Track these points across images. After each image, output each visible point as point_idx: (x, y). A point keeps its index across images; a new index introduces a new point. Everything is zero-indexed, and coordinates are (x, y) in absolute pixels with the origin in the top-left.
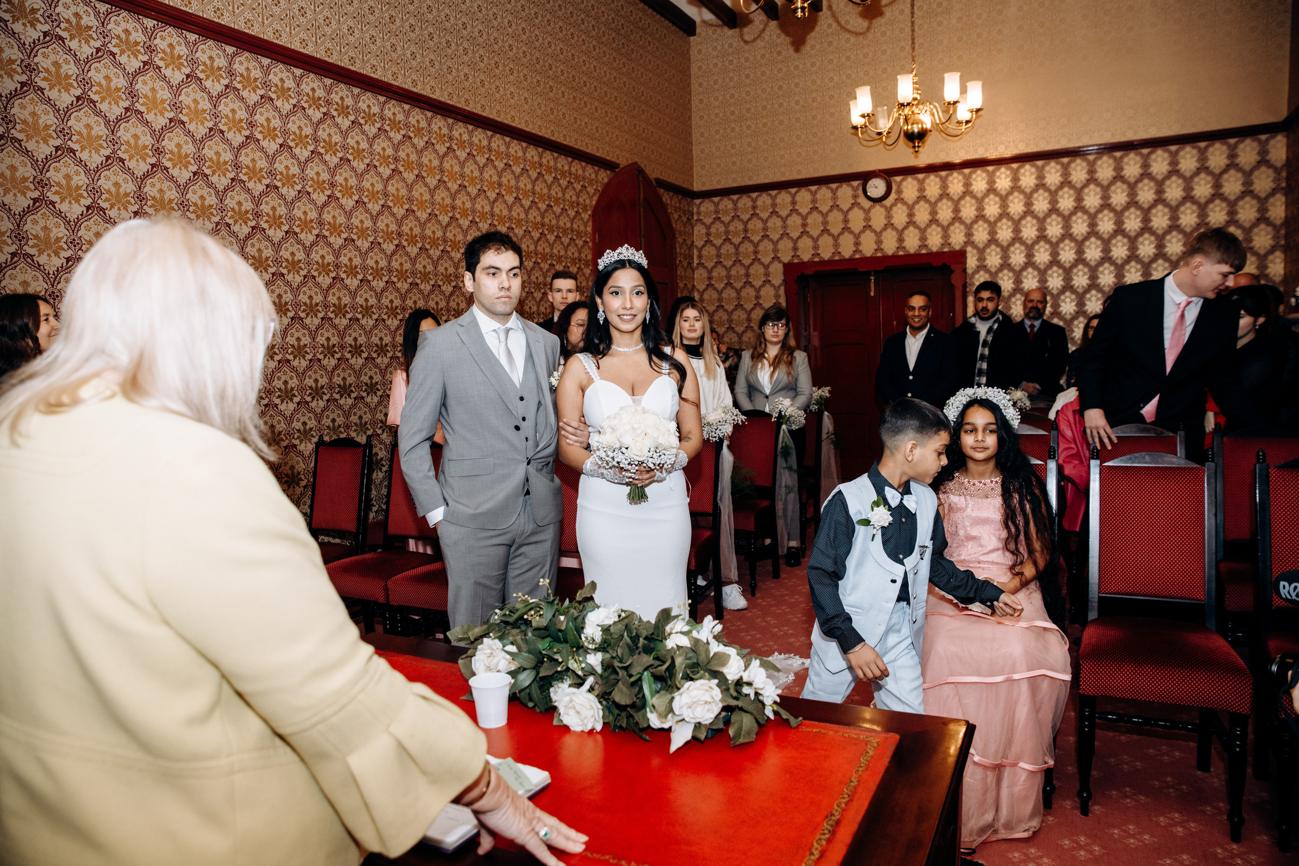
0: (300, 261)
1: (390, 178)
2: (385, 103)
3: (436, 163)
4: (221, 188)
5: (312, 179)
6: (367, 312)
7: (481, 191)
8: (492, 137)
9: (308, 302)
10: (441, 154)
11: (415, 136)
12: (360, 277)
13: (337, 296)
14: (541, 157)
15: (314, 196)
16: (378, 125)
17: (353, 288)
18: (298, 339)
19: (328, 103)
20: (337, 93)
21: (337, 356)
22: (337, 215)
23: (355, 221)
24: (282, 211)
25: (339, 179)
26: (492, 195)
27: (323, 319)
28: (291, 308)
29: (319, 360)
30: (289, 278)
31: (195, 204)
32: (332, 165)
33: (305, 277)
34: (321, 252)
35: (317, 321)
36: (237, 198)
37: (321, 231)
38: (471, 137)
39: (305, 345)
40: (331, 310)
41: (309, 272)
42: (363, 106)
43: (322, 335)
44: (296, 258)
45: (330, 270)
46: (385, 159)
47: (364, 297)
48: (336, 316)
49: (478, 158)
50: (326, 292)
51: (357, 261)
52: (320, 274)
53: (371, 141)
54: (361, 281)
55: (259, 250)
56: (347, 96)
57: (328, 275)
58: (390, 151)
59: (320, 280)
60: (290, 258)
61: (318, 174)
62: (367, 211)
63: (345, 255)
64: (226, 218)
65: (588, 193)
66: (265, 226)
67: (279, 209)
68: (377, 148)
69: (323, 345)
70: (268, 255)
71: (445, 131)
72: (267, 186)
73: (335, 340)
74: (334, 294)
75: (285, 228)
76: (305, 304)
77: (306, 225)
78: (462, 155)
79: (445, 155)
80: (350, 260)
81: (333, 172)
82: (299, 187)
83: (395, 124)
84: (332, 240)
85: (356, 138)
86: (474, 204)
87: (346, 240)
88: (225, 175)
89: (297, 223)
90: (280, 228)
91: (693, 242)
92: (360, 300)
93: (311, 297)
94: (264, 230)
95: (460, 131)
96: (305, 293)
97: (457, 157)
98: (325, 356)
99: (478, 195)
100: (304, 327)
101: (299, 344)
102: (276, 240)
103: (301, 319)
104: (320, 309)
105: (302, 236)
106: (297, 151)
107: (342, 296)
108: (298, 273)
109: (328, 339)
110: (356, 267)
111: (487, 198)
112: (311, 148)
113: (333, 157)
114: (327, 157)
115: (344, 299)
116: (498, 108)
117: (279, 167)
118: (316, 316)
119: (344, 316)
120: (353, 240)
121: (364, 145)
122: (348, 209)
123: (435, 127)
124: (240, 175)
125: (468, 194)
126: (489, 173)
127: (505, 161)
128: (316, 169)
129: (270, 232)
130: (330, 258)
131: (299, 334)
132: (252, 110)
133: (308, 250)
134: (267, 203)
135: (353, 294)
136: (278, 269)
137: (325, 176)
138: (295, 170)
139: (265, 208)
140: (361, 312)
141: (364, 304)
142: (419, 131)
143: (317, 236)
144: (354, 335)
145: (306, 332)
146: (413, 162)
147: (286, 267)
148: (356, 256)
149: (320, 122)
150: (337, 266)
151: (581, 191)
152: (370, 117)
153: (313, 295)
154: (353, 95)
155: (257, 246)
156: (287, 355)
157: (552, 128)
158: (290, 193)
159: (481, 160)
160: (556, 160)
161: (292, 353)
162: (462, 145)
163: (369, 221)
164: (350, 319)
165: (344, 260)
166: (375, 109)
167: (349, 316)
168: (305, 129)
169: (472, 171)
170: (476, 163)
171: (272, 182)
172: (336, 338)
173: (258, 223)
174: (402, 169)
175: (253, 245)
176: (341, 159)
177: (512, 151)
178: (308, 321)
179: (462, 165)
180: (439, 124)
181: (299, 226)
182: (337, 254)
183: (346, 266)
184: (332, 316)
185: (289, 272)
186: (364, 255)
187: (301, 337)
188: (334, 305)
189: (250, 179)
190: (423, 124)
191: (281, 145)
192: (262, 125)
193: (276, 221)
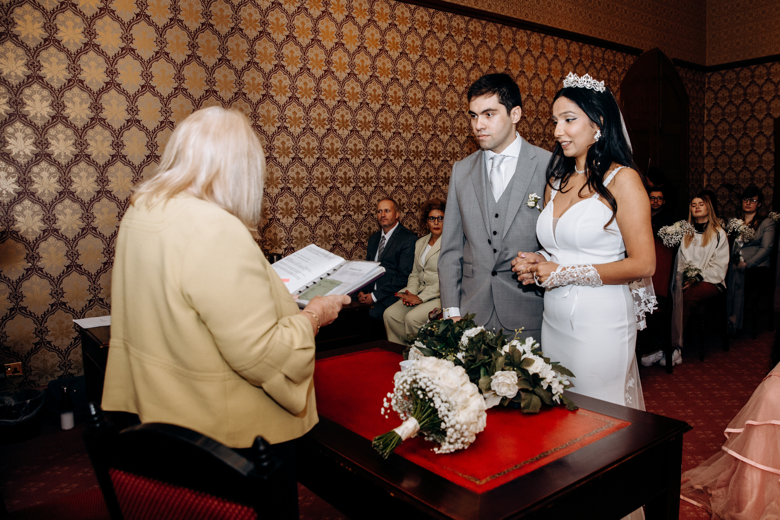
0: (411, 124)
1: (472, 69)
2: (469, 21)
3: (503, 57)
4: (364, 82)
5: (420, 73)
6: (454, 157)
7: (536, 75)
8: (544, 37)
9: (415, 150)
10: (507, 51)
11: (489, 41)
12: (450, 134)
13: (434, 146)
14: (581, 49)
15: (421, 84)
16: (464, 36)
17: (445, 141)
18: (409, 173)
19: (432, 24)
20: (437, 17)
21: (433, 184)
22: (435, 95)
23: (448, 98)
24: (400, 93)
25: (437, 72)
26: (544, 77)
27: (424, 160)
28: (404, 154)
29: (421, 186)
30: (404, 135)
31: (349, 92)
32: (433, 63)
33: (414, 134)
34: (424, 119)
35: (420, 162)
36: (373, 87)
37: (425, 105)
38: (529, 39)
39: (413, 177)
40: (430, 155)
41: (416, 131)
42: (454, 24)
43: (424, 171)
44: (408, 123)
45: (430, 130)
46: (468, 58)
47: (452, 147)
48: (433, 159)
49: (534, 53)
50: (427, 144)
51: (448, 124)
52: (423, 132)
53: (459, 46)
54: (450, 136)
55: (386, 119)
56: (444, 19)
57: (429, 133)
58: (472, 52)
59: (423, 136)
60: (405, 123)
61: (424, 69)
62: (456, 91)
63: (440, 120)
64: (366, 100)
65: (617, 72)
66: (390, 103)
67: (398, 93)
68: (463, 50)
69: (424, 177)
70: (391, 121)
71: (510, 36)
72: (392, 79)
73: (432, 174)
74: (432, 145)
75: (402, 104)
76: (413, 151)
77: (415, 102)
78: (522, 51)
79: (510, 52)
80: (444, 123)
81: (433, 68)
82: (411, 79)
83: (475, 34)
84: (432, 111)
85: (449, 45)
86: (530, 84)
87: (441, 110)
88: (366, 74)
89: (409, 101)
90: (399, 104)
91: (704, 104)
92: (449, 149)
93: (417, 147)
94: (389, 106)
95: (521, 35)
96: (413, 145)
97: (518, 53)
98: (425, 184)
99: (533, 78)
100: (412, 165)
101: (409, 176)
102: (396, 112)
103: (411, 161)
104: (423, 155)
105: (413, 109)
106: (411, 56)
107: (437, 146)
108: (410, 132)
109: (427, 173)
110: (447, 127)
111: (540, 79)
112: (420, 53)
113: (434, 58)
114: (430, 59)
115: (439, 148)
116: (549, 17)
117: (399, 66)
118: (420, 159)
119: (439, 159)
120: (446, 111)
121: (455, 49)
122: (443, 90)
123: (503, 34)
124: (376, 73)
125: (526, 77)
126: (542, 63)
127: (554, 53)
128: (423, 66)
129: (393, 107)
130: (430, 122)
131: (409, 170)
132: (383, 33)
133: (416, 118)
134: (391, 90)
135: (445, 145)
136: (397, 130)
137: (428, 71)
138: (409, 68)
139: (390, 92)
140: (450, 156)
141: (452, 151)
142: (492, 37)
143: (422, 108)
144: (444, 171)
145: (414, 169)
146: (487, 58)
147: (402, 128)
148: (447, 121)
149: (426, 36)
150: (435, 127)
151: (612, 71)
152: (459, 31)
153: (419, 145)
154: (448, 18)
155: (384, 116)
156: (401, 183)
157: (590, 28)
158: (406, 82)
159: (536, 53)
160: (592, 50)
161: (404, 182)
162: (522, 44)
163: (457, 98)
164: (442, 161)
165: (439, 123)
166: (463, 26)
167: (442, 159)
168: (416, 42)
169: (529, 62)
170: (532, 56)
171: (395, 76)
172: (433, 172)
173: (385, 102)
174: (479, 63)
175: (382, 116)
176: (439, 59)
177: (559, 46)
178: (415, 162)
179: (522, 57)
180: (506, 32)
181: (411, 103)
182: (435, 120)
183: (440, 127)
184: (431, 158)
185: (404, 131)
186: (453, 120)
187: (410, 171)
188: (432, 152)
189: (381, 75)
190: (495, 32)
191: (401, 53)
192: (390, 42)
193: (396, 100)
